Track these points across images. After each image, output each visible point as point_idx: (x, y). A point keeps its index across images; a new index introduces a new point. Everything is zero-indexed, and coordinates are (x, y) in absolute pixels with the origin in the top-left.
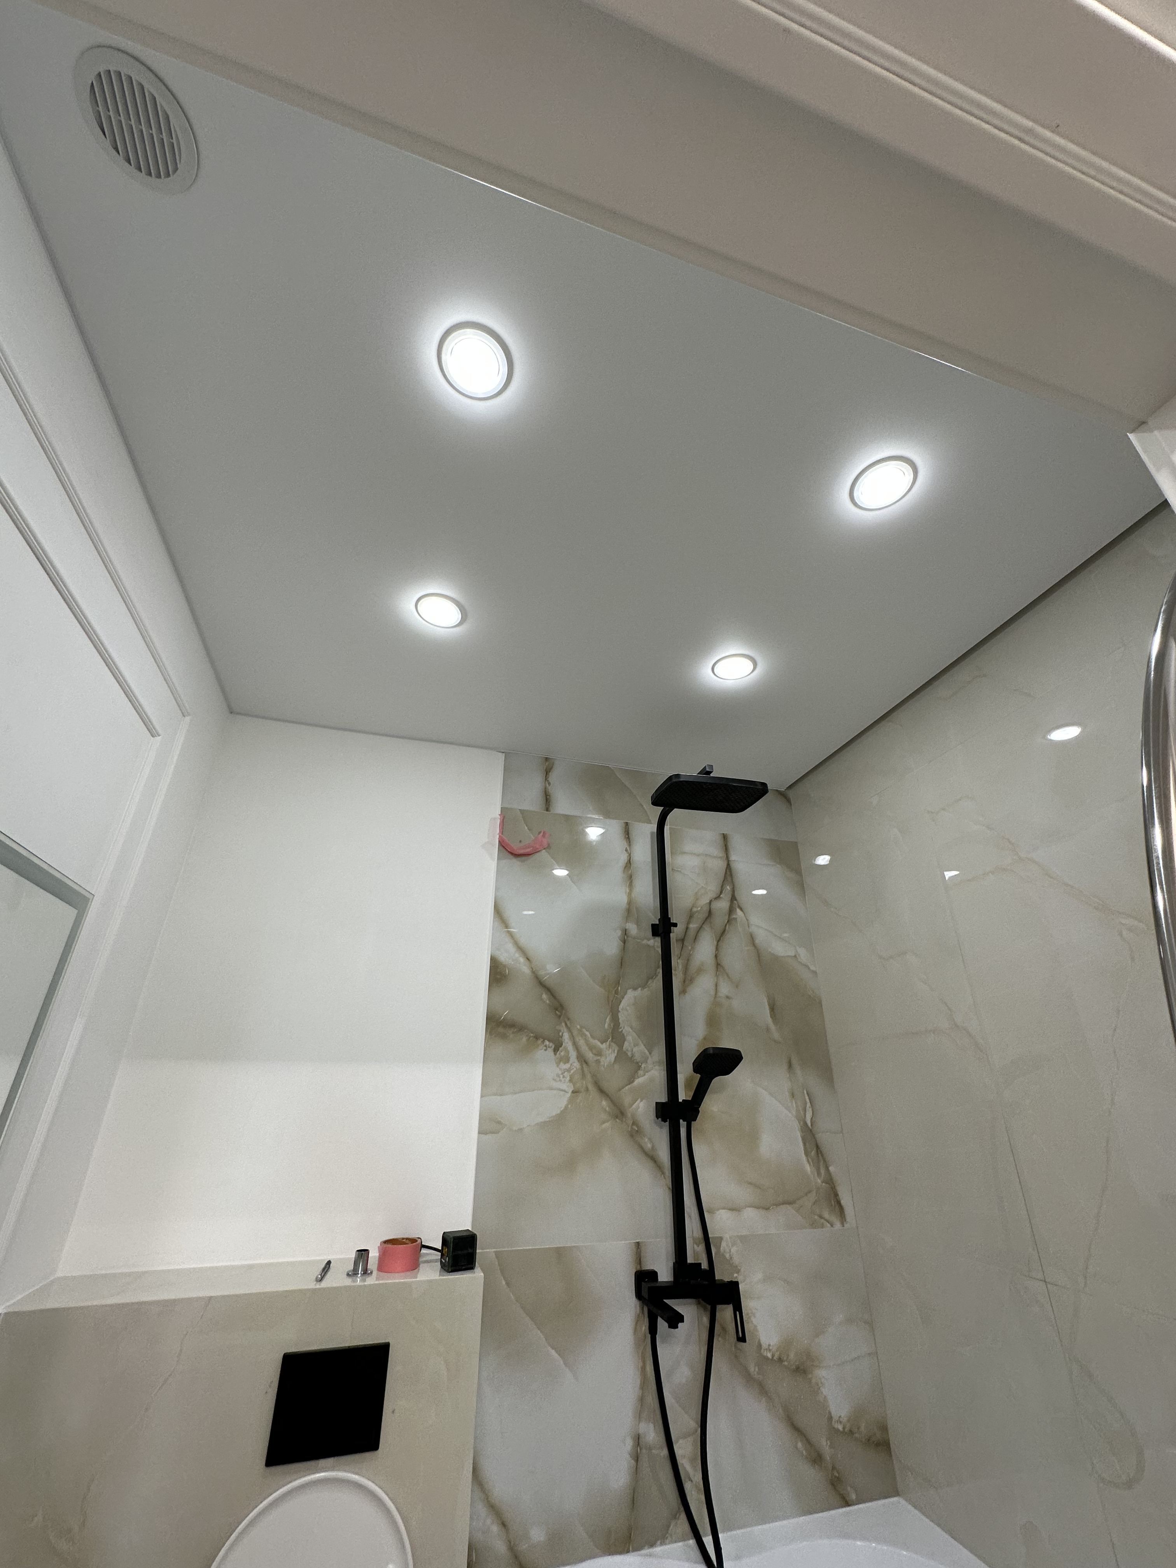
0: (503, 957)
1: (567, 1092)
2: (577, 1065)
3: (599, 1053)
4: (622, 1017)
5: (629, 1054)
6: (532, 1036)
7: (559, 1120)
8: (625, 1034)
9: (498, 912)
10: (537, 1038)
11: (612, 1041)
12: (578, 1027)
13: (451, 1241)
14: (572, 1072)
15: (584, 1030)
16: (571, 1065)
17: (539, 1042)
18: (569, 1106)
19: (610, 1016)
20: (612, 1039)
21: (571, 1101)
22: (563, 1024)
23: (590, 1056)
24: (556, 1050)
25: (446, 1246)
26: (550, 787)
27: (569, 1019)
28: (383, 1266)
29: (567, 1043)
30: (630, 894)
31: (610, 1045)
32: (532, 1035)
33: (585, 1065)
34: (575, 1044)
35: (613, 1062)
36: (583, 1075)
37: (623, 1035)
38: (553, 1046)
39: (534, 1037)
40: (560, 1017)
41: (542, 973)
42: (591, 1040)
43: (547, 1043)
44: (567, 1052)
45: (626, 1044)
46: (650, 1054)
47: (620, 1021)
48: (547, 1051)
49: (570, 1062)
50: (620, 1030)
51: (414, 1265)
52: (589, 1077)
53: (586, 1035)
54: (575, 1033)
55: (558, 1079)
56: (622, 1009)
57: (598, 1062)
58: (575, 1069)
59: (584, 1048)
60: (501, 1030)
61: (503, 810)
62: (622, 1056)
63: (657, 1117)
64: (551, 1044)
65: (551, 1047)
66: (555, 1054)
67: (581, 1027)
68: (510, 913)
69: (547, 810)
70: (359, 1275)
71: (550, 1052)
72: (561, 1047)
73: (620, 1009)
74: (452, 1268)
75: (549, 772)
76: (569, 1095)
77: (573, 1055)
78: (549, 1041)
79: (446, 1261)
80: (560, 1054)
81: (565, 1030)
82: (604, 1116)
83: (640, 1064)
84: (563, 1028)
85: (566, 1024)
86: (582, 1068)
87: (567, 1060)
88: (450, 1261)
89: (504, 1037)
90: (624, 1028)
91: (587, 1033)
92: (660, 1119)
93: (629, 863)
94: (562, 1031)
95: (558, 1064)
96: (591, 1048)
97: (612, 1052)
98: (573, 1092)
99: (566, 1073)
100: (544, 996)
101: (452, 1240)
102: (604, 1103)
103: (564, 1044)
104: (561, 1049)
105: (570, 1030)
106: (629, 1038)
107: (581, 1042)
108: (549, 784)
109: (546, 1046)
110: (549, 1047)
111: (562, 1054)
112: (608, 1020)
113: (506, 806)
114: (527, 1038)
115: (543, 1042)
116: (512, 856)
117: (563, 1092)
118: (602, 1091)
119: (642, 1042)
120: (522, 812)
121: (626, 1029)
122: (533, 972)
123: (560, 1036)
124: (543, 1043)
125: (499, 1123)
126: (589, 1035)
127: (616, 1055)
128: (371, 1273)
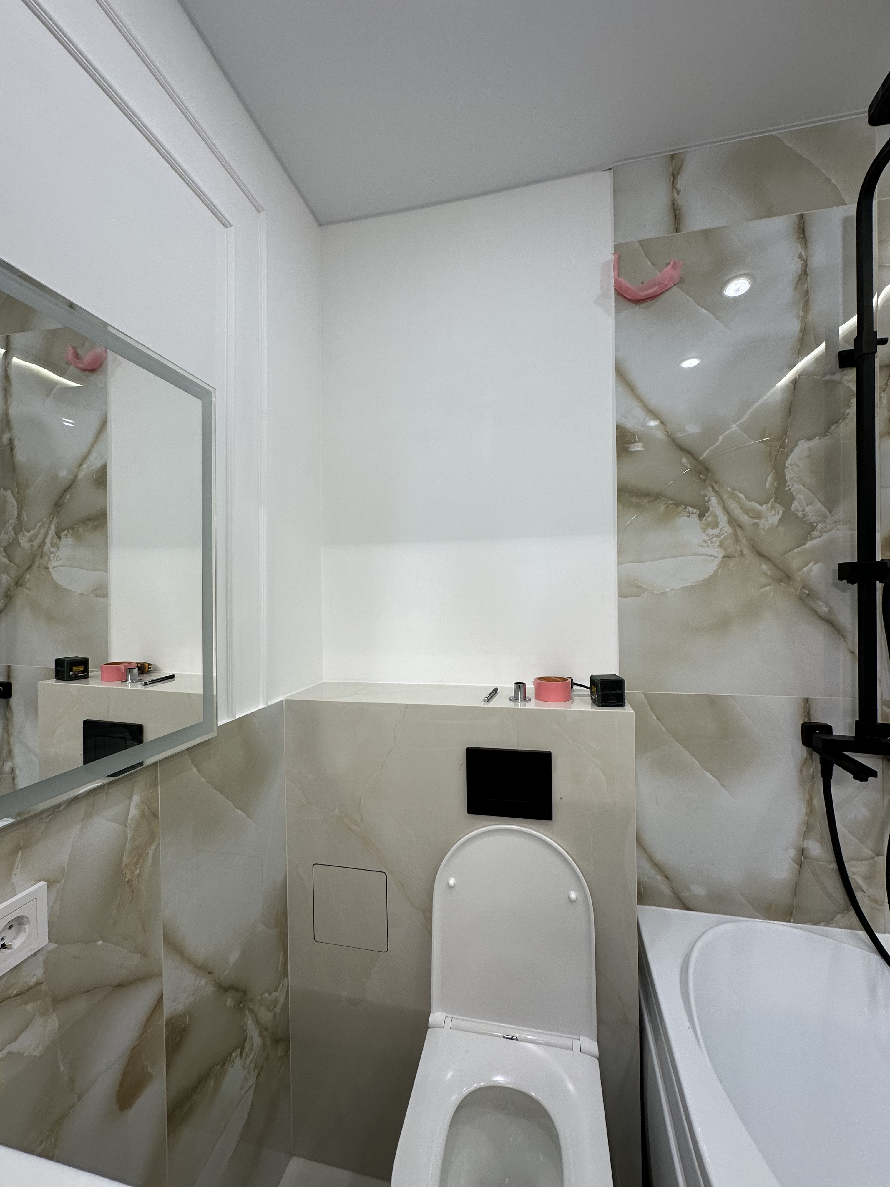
0: (631, 424)
1: (717, 558)
2: (728, 529)
3: (758, 516)
4: (789, 474)
5: (800, 514)
6: (671, 504)
7: (709, 584)
8: (794, 493)
9: (621, 374)
10: (677, 505)
11: (776, 501)
12: (729, 489)
13: (598, 682)
14: (722, 537)
15: (738, 493)
16: (721, 530)
17: (681, 509)
18: (720, 571)
19: (772, 474)
20: (776, 499)
21: (721, 565)
22: (710, 489)
23: (745, 519)
24: (701, 516)
25: (594, 686)
26: (679, 197)
27: (716, 482)
28: (539, 695)
29: (715, 507)
30: (804, 318)
31: (772, 508)
32: (671, 502)
33: (739, 531)
34: (726, 509)
35: (776, 524)
36: (737, 540)
37: (792, 493)
38: (698, 512)
39: (674, 504)
40: (705, 480)
41: (679, 435)
42: (747, 503)
43: (690, 509)
44: (716, 517)
45: (796, 504)
46: (830, 512)
47: (787, 478)
48: (690, 517)
49: (720, 527)
50: (787, 489)
51: (568, 697)
52: (744, 541)
53: (739, 498)
54: (725, 496)
55: (705, 545)
56: (791, 465)
57: (756, 525)
58: (726, 534)
59: (737, 512)
60: (634, 500)
61: (617, 248)
62: (788, 517)
63: (841, 578)
64: (695, 510)
65: (695, 513)
66: (701, 520)
67: (734, 489)
68: (635, 374)
69: (677, 230)
70: (520, 701)
71: (694, 519)
72: (708, 512)
73: (786, 465)
74: (602, 704)
75: (678, 174)
76: (719, 560)
77: (723, 519)
78: (692, 507)
79: (595, 697)
80: (706, 520)
81: (712, 494)
82: (763, 580)
83: (815, 525)
84: (710, 492)
85: (713, 488)
86: (735, 534)
87: (715, 525)
88: (600, 698)
89: (638, 506)
90: (793, 485)
91: (742, 495)
92: (845, 581)
93: (804, 274)
94: (709, 496)
95: (704, 530)
96: (747, 511)
97: (774, 515)
98: (724, 557)
99: (714, 538)
100: (684, 460)
101: (600, 682)
102: (764, 567)
103: (711, 509)
104: (707, 514)
105: (717, 493)
106: (800, 496)
107: (733, 506)
108: (678, 192)
109: (689, 512)
110: (692, 513)
111: (710, 519)
112: (769, 478)
113: (621, 241)
114: (666, 506)
115: (685, 508)
116: (633, 305)
117: (712, 558)
118: (761, 555)
119: (819, 501)
120: (641, 243)
121: (795, 487)
122: (669, 436)
123: (705, 500)
124: (686, 510)
125: (640, 587)
126: (744, 498)
127: (780, 516)
128: (530, 700)
